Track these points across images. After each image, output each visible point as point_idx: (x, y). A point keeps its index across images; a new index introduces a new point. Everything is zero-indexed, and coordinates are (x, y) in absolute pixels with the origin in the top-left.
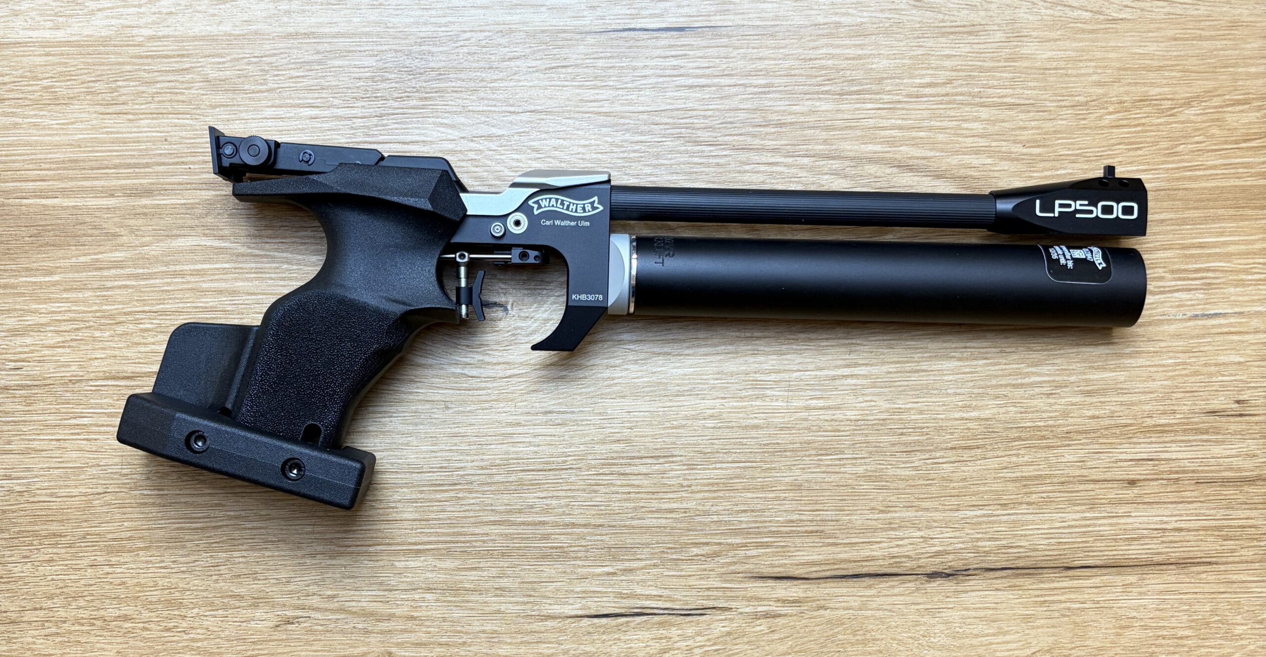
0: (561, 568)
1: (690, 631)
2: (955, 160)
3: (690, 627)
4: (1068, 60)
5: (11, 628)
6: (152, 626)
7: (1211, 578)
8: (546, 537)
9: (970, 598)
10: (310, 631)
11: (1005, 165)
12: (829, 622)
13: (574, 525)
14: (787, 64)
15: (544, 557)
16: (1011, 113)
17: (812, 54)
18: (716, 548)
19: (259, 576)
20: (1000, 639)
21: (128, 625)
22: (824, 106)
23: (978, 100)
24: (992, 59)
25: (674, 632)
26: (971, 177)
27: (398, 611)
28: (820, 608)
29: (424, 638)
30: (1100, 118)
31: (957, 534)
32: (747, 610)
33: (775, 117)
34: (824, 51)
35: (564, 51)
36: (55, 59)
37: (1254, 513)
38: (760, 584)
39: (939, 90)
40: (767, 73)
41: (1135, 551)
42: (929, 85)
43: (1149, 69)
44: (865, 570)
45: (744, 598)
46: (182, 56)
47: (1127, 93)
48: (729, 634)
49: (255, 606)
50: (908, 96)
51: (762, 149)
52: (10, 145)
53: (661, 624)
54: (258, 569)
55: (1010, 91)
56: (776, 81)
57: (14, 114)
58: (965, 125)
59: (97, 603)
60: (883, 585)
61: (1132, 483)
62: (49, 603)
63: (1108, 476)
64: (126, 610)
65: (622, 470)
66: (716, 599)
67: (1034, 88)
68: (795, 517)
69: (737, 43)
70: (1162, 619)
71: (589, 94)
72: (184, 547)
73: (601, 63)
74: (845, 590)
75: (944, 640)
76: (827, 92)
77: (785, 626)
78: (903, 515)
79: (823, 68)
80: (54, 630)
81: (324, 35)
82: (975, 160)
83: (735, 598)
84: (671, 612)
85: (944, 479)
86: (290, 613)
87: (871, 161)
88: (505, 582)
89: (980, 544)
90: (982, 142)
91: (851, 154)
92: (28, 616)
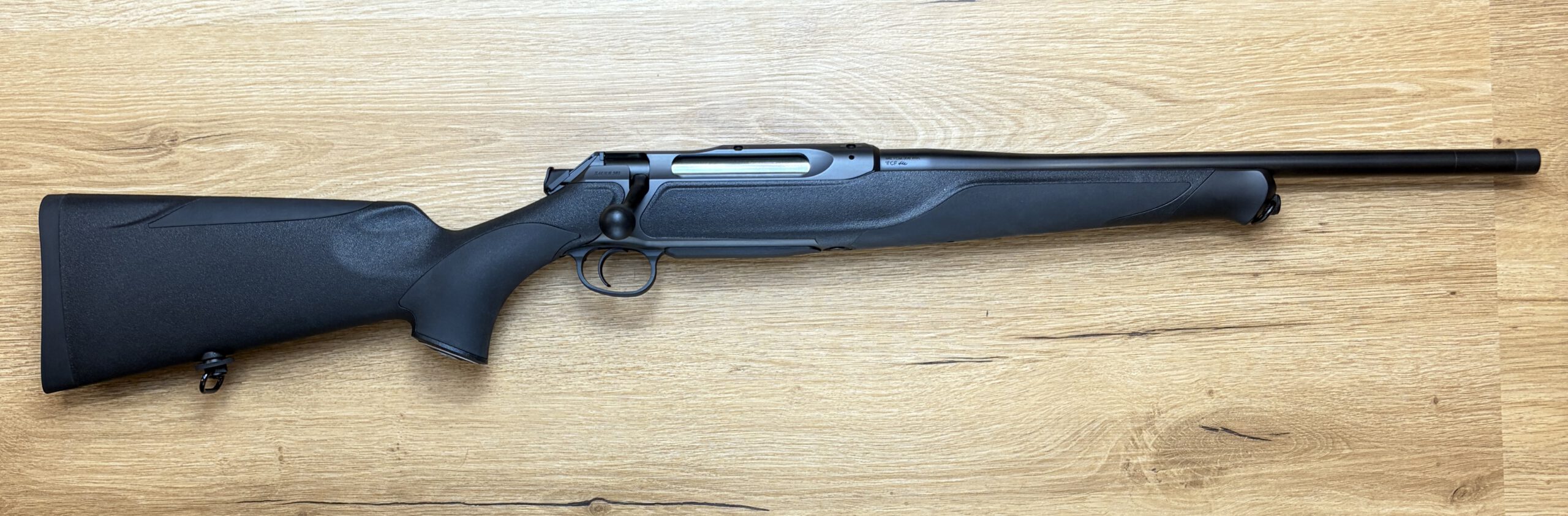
0: (903, 334)
1: (983, 372)
2: (1143, 78)
3: (982, 369)
4: (1212, 14)
5: (568, 375)
6: (655, 372)
7: (1306, 333)
8: (892, 316)
9: (1155, 348)
10: (750, 374)
11: (1173, 80)
12: (1069, 364)
13: (910, 308)
14: (1038, 21)
15: (892, 328)
16: (1177, 48)
17: (1053, 14)
18: (999, 320)
19: (720, 342)
20: (1175, 372)
21: (640, 372)
22: (1062, 46)
23: (1156, 41)
24: (1165, 15)
25: (973, 372)
26: (1154, 88)
27: (803, 362)
28: (1063, 356)
29: (819, 378)
30: (1233, 50)
31: (1147, 308)
32: (1018, 358)
33: (1031, 53)
34: (1061, 12)
35: (902, 15)
36: (589, 26)
37: (1331, 293)
38: (1026, 341)
39: (1131, 35)
40: (1027, 26)
41: (1259, 317)
42: (1127, 32)
43: (1262, 19)
44: (1091, 332)
45: (1016, 351)
46: (667, 23)
47: (1249, 34)
48: (1007, 373)
49: (717, 359)
50: (1114, 39)
51: (1024, 73)
52: (561, 80)
53: (965, 368)
54: (719, 337)
55: (1176, 35)
56: (1032, 31)
57: (564, 61)
58: (1149, 56)
59: (621, 360)
60: (1101, 341)
61: (1256, 275)
62: (591, 360)
63: (1241, 271)
64: (639, 363)
65: (939, 274)
66: (1000, 351)
67: (1191, 32)
68: (1047, 300)
69: (1007, 9)
70: (1276, 359)
71: (917, 42)
72: (673, 324)
73: (923, 22)
74: (1078, 345)
75: (1140, 374)
76: (1064, 37)
77: (1041, 367)
78: (1114, 297)
79: (1060, 22)
80: (594, 376)
81: (755, 10)
82: (1155, 78)
83: (1010, 351)
84: (970, 360)
85: (1139, 275)
86: (739, 364)
87: (1091, 79)
88: (869, 344)
89: (1161, 314)
90: (1160, 67)
91: (1079, 75)
92: (579, 368)
